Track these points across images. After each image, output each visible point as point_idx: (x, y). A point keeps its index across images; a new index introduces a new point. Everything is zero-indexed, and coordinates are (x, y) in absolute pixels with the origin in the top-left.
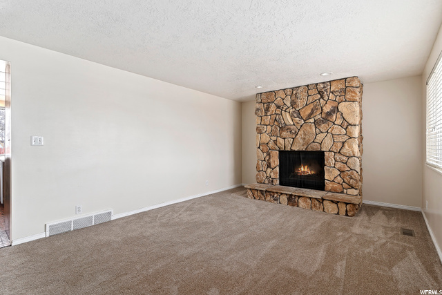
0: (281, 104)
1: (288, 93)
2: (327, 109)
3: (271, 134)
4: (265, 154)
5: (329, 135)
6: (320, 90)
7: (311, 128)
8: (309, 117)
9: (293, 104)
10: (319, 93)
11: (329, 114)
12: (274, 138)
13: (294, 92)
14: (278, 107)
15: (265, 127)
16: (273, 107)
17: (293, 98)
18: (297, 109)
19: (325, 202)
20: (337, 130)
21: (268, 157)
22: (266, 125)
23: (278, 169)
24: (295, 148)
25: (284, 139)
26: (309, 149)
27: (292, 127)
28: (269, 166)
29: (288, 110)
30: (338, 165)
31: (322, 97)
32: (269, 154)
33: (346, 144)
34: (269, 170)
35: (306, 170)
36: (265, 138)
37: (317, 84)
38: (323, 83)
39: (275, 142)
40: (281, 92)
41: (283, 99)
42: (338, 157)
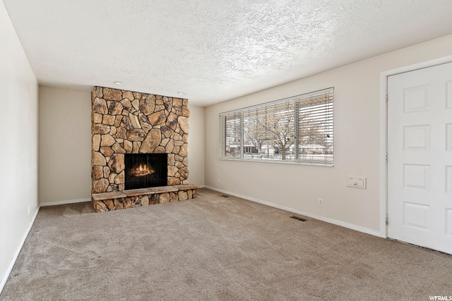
0: (129, 105)
1: (138, 97)
2: (171, 119)
3: (115, 136)
4: (108, 159)
5: (172, 140)
6: (166, 102)
7: (158, 133)
8: (156, 124)
9: (142, 108)
10: (164, 104)
11: (172, 123)
12: (120, 141)
13: (144, 98)
14: (126, 108)
15: (109, 127)
16: (119, 108)
17: (142, 103)
18: (146, 114)
19: (180, 193)
20: (177, 137)
21: (112, 161)
22: (110, 126)
23: (123, 173)
24: (144, 151)
25: (132, 142)
26: (156, 152)
27: (141, 131)
28: (113, 171)
29: (136, 114)
30: (177, 163)
31: (166, 108)
32: (113, 158)
33: (182, 147)
34: (113, 175)
35: (145, 169)
36: (108, 140)
37: (163, 97)
38: (168, 97)
39: (122, 145)
40: (130, 94)
41: (131, 102)
42: (177, 157)
